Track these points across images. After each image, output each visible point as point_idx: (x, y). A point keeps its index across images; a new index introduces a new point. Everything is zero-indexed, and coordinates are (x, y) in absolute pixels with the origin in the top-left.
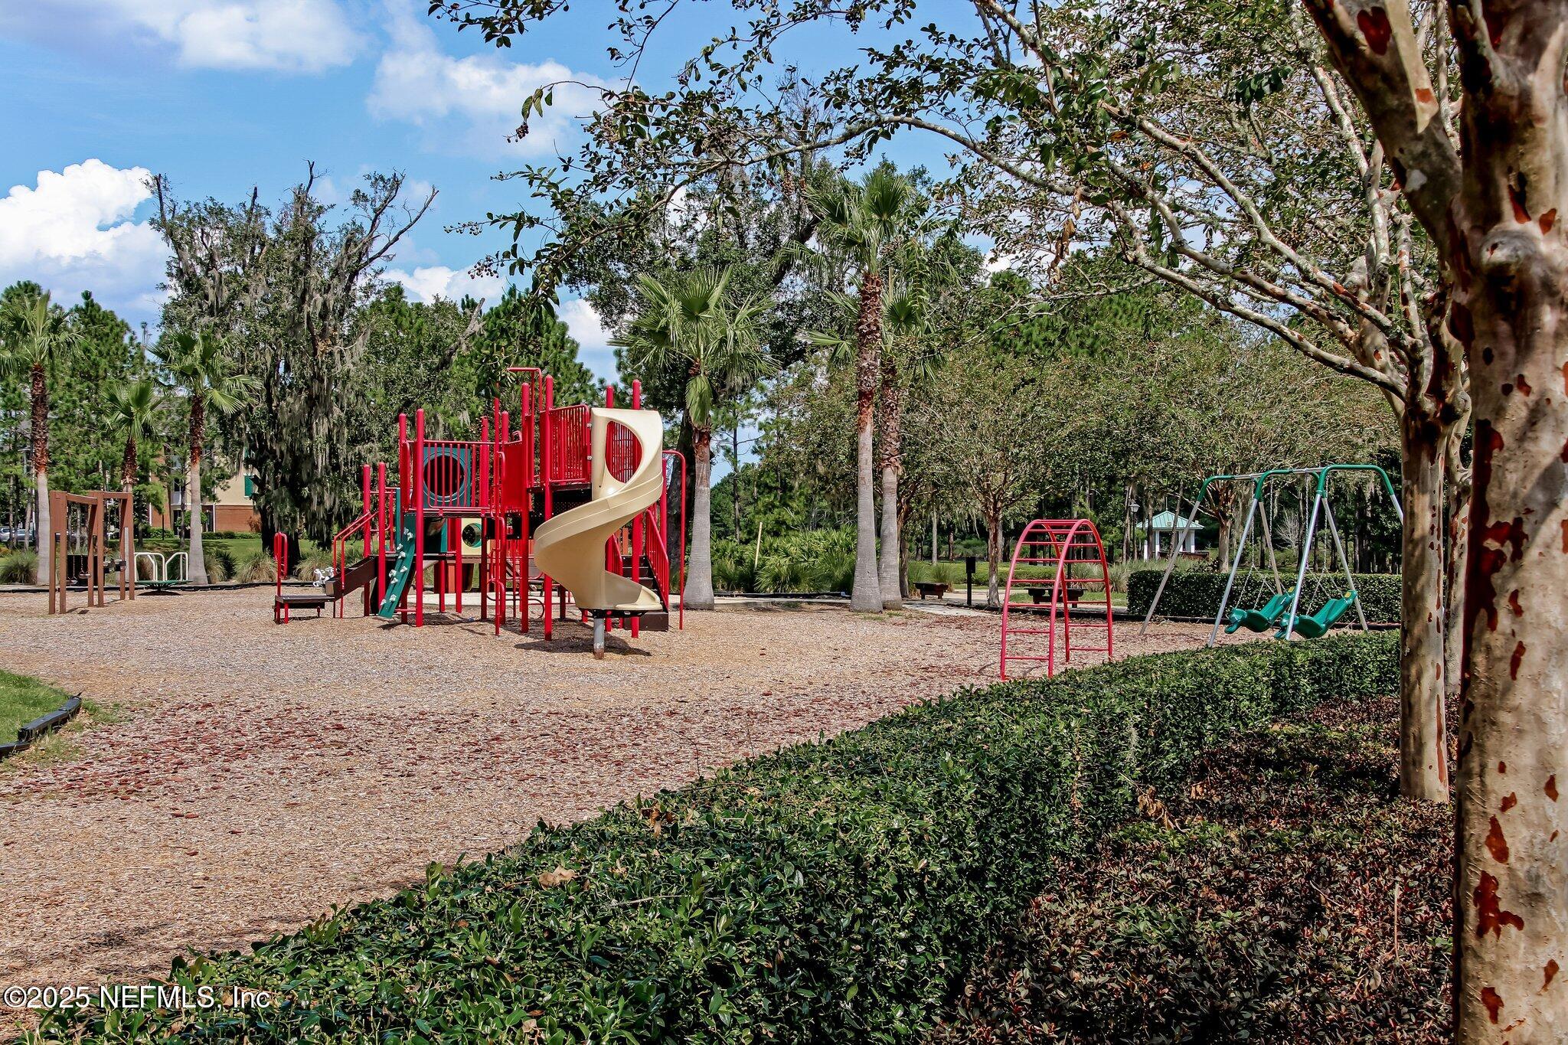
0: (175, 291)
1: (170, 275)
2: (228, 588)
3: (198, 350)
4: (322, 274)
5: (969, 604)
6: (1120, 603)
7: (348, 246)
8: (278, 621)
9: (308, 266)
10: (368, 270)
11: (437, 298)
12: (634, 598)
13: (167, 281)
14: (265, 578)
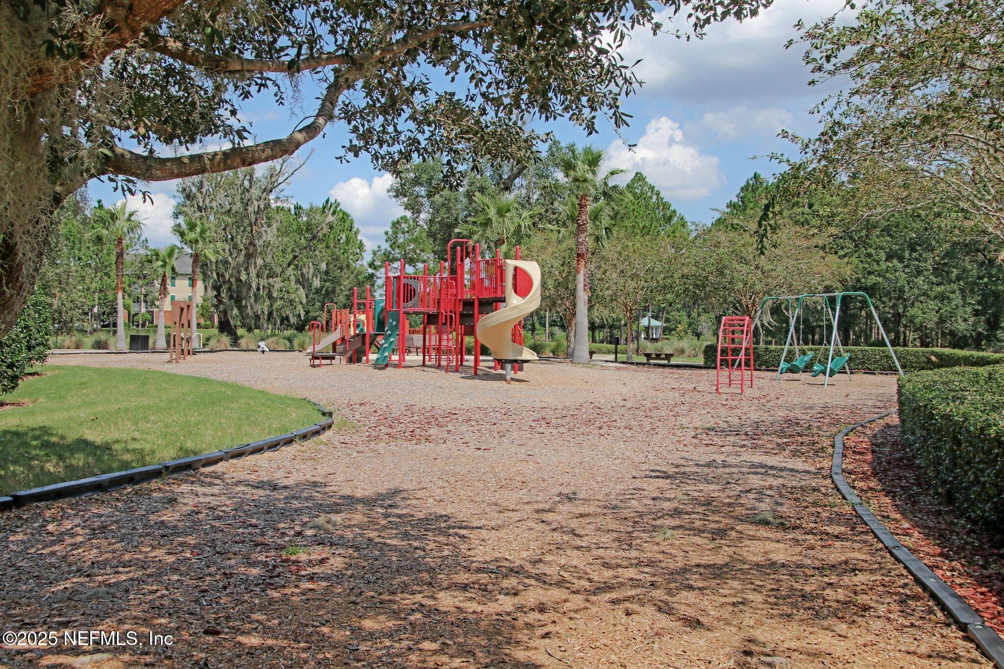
0: (181, 199)
1: (178, 191)
2: (204, 352)
3: (198, 230)
4: (255, 192)
5: (616, 361)
6: (700, 361)
7: (271, 177)
8: (313, 366)
9: (251, 187)
10: (277, 189)
11: (311, 204)
12: (521, 354)
13: (176, 194)
14: (223, 348)
